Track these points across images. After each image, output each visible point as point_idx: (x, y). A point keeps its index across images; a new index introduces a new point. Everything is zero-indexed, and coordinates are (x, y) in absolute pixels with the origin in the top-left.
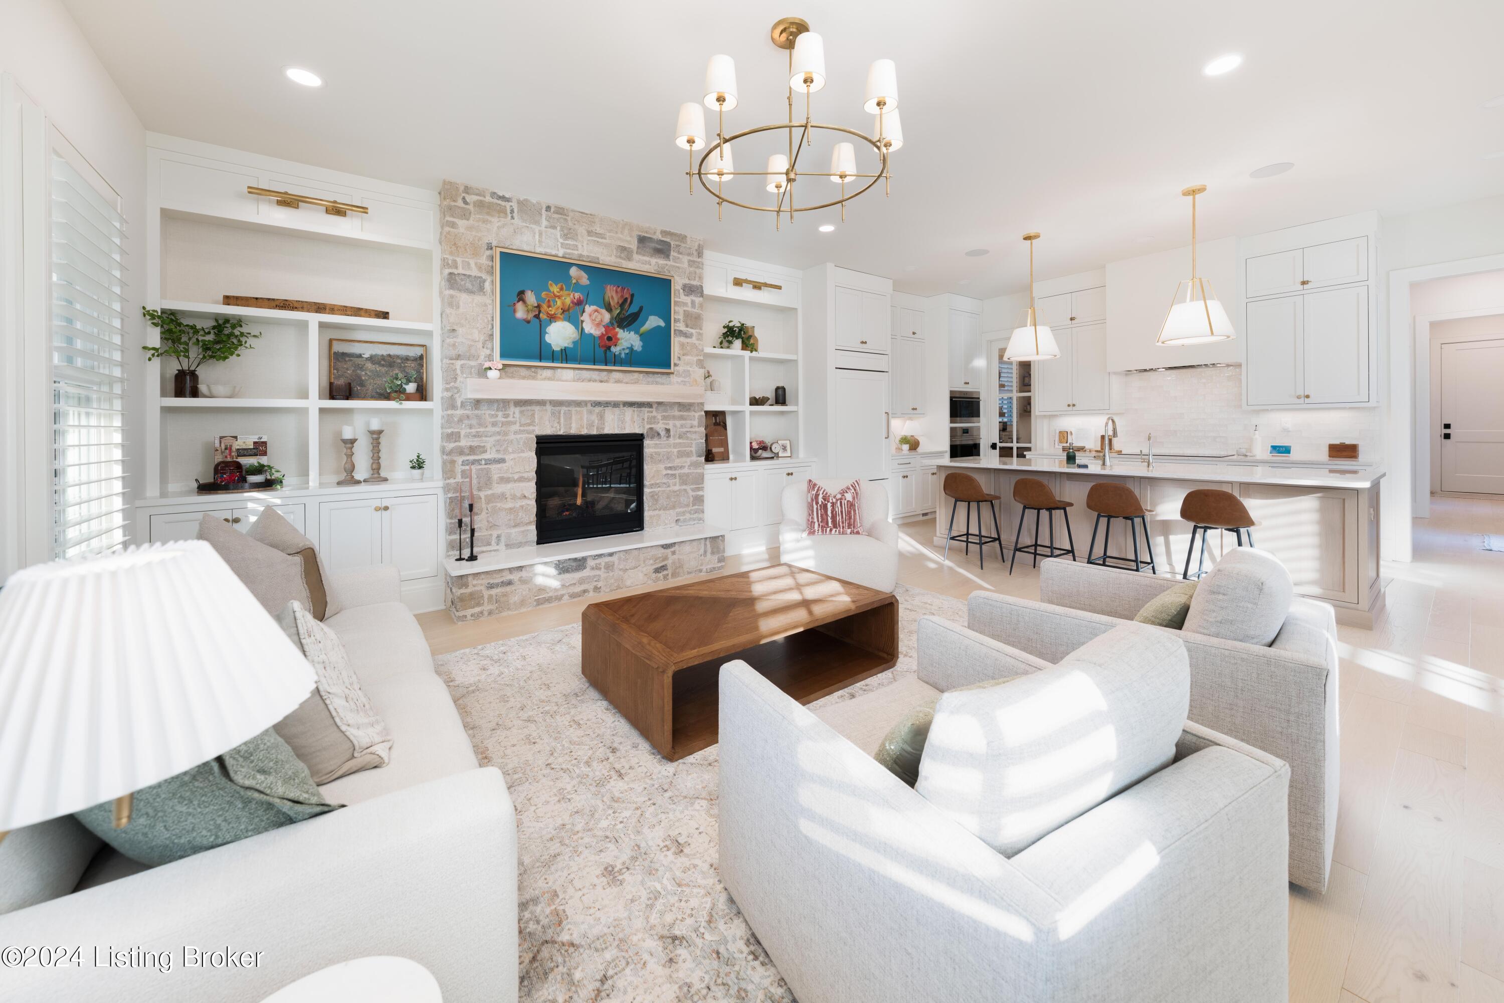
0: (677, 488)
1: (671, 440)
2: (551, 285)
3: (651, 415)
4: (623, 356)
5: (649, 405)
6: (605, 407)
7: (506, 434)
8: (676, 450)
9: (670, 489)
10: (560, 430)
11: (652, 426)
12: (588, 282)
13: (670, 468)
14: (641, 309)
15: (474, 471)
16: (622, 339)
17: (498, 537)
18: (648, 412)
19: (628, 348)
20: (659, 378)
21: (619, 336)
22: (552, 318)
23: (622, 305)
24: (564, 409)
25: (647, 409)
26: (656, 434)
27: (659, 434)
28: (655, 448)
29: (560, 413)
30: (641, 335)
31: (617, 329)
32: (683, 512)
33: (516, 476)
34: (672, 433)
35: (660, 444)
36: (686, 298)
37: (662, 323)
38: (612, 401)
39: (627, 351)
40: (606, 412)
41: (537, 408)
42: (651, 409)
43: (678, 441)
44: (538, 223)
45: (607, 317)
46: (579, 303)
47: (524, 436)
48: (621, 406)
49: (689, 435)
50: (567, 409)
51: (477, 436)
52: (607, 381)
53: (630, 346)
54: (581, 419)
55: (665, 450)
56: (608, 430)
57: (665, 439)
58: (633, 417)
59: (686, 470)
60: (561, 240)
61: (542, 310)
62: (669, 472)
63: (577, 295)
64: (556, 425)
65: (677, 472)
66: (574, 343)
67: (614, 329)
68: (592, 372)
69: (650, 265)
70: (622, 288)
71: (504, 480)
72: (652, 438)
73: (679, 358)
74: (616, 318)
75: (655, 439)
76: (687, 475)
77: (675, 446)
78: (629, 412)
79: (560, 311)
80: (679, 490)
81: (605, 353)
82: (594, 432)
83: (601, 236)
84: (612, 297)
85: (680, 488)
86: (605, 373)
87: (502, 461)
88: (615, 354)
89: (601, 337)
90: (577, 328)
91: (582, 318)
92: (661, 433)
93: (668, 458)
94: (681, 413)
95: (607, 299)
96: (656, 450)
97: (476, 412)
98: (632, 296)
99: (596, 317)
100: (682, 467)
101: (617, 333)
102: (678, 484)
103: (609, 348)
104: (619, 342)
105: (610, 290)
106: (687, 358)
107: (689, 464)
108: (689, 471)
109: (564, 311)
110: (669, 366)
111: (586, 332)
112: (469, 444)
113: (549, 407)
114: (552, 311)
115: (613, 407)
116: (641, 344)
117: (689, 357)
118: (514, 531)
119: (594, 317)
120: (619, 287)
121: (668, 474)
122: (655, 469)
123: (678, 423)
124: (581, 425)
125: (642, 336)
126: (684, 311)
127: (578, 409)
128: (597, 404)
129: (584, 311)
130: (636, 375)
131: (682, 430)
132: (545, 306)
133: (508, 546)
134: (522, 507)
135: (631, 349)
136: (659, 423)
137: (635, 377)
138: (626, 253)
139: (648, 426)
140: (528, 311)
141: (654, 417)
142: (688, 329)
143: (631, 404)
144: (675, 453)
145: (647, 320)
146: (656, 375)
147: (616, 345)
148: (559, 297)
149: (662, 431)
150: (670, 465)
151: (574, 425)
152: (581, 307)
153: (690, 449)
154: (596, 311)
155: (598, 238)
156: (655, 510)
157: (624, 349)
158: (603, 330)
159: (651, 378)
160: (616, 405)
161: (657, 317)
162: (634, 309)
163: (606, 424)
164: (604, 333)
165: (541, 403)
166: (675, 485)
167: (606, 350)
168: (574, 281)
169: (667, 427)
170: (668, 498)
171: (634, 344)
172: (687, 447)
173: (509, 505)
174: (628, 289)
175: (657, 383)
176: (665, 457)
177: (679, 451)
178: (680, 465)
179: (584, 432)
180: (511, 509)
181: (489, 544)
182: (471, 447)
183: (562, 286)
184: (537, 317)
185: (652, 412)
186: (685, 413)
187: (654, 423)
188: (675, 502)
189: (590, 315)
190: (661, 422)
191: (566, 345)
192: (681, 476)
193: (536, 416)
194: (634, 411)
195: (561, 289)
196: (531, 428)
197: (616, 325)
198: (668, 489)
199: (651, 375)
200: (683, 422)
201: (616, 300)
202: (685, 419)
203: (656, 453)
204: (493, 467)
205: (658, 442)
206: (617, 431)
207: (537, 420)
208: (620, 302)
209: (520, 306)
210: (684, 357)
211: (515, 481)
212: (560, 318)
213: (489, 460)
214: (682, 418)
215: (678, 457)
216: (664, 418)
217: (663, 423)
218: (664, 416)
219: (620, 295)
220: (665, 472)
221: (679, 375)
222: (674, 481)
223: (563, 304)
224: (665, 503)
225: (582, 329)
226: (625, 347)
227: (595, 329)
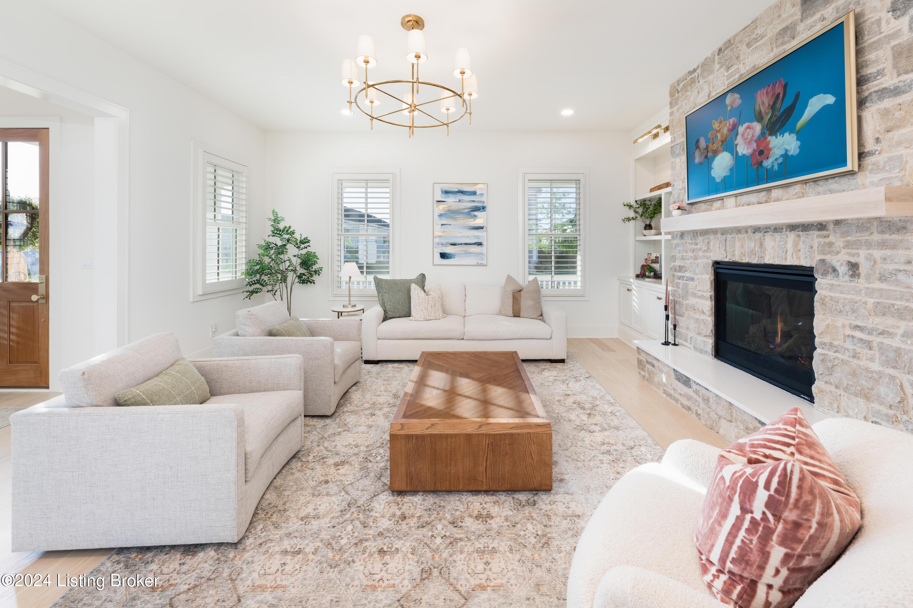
0: (875, 366)
1: (862, 283)
2: (714, 123)
3: (822, 240)
4: (776, 167)
5: (821, 226)
6: (765, 232)
7: (696, 258)
8: (872, 301)
9: (861, 363)
10: (726, 257)
11: (828, 258)
12: (740, 101)
13: (857, 327)
14: (797, 96)
15: (681, 284)
16: (774, 147)
17: (691, 338)
18: (818, 236)
19: (781, 156)
20: (833, 184)
21: (771, 146)
22: (716, 153)
23: (773, 107)
24: (729, 237)
25: (817, 233)
26: (830, 270)
27: (834, 270)
28: (831, 290)
29: (726, 240)
30: (798, 133)
31: (769, 138)
32: (887, 415)
33: (700, 294)
34: (863, 269)
35: (839, 285)
36: (898, 22)
37: (830, 99)
38: (772, 225)
39: (780, 160)
40: (766, 237)
41: (712, 237)
42: (824, 233)
43: (878, 285)
44: (712, 72)
45: (758, 127)
46: (734, 128)
47: (705, 260)
48: (784, 230)
49: (901, 277)
50: (731, 236)
51: (683, 259)
52: (766, 202)
53: (783, 152)
54: (742, 246)
55: (849, 297)
56: (768, 260)
57: (847, 278)
58: (796, 245)
59: (896, 342)
60: (726, 74)
61: (709, 149)
62: (858, 334)
63: (731, 121)
64: (723, 252)
65: (876, 340)
66: (731, 170)
67: (766, 138)
68: (751, 195)
69: (824, 19)
70: (773, 84)
71: (694, 295)
72: (825, 274)
73: (878, 140)
74: (767, 126)
75: (829, 277)
76: (898, 351)
77: (870, 292)
78: (791, 236)
79: (720, 143)
80: (880, 375)
81: (758, 171)
82: (755, 261)
83: (762, 37)
84: (763, 103)
85: (880, 369)
86: (764, 193)
87: (692, 279)
88: (767, 169)
89: (752, 155)
90: (732, 155)
91: (736, 143)
92: (838, 268)
93: (854, 311)
94: (887, 236)
95: (757, 108)
96: (833, 294)
97: (683, 241)
98: (785, 86)
99: (748, 135)
100: (890, 335)
101: (768, 143)
102: (877, 361)
103: (760, 163)
104: (771, 152)
105: (761, 95)
106: (896, 134)
107: (901, 331)
108: (903, 346)
109: (723, 142)
110: (844, 162)
111: (740, 154)
112: (679, 264)
113: (719, 235)
114: (715, 147)
115: (773, 232)
116: (799, 143)
117: (902, 131)
118: (699, 338)
119: (746, 136)
120: (769, 86)
121: (853, 337)
122: (829, 321)
123: (877, 254)
124: (742, 253)
125: (800, 135)
126: (893, 48)
127: (740, 236)
128: (756, 229)
129: (737, 134)
130: (798, 188)
131: (886, 267)
132: (710, 145)
133: (695, 348)
134: (703, 320)
135: (786, 156)
136: (838, 253)
137: (796, 191)
138: (789, 32)
139: (819, 257)
140: (701, 155)
141: (831, 244)
142: (904, 77)
143: (793, 227)
144: (870, 306)
145: (806, 106)
146: (830, 181)
147: (767, 158)
148: (719, 131)
149: (841, 265)
150: (859, 324)
151: (737, 253)
152: (735, 131)
153: (907, 304)
154: (748, 127)
155: (758, 41)
156: (826, 382)
157: (776, 159)
158: (754, 145)
159: (822, 187)
160: (777, 229)
161: (821, 95)
162: (788, 102)
163: (767, 253)
164: (756, 148)
165: (714, 231)
166: (872, 359)
167: (758, 167)
168: (729, 108)
169: (853, 260)
170: (854, 374)
171: (788, 148)
172: (901, 299)
173: (697, 316)
174: (780, 82)
175: (831, 191)
176: (847, 308)
177: (878, 303)
178: (881, 328)
179: (745, 260)
180: (697, 320)
181: (686, 341)
182: (680, 266)
183: (721, 119)
184: (706, 157)
185: (828, 237)
186: (894, 236)
187: (830, 253)
188: (868, 389)
189: (743, 135)
190: (844, 251)
191: (725, 174)
192: (882, 348)
193: (711, 244)
194: (799, 236)
195: (720, 123)
196: (708, 254)
197: (767, 133)
198: (855, 361)
199: (821, 183)
200: (888, 252)
201: (767, 104)
202: (894, 247)
203: (832, 299)
204: (691, 283)
205: (834, 282)
206: (777, 262)
207: (711, 248)
208: (771, 103)
209: (697, 154)
210: (890, 134)
211: (699, 297)
212: (720, 150)
213: (687, 277)
214: (883, 245)
215: (876, 315)
216: (848, 245)
217: (847, 253)
218: (848, 242)
219: (770, 95)
220: (848, 332)
221: (877, 169)
222: (870, 352)
223: (722, 136)
224: (845, 382)
225: (737, 152)
226: (778, 156)
227: (748, 148)
